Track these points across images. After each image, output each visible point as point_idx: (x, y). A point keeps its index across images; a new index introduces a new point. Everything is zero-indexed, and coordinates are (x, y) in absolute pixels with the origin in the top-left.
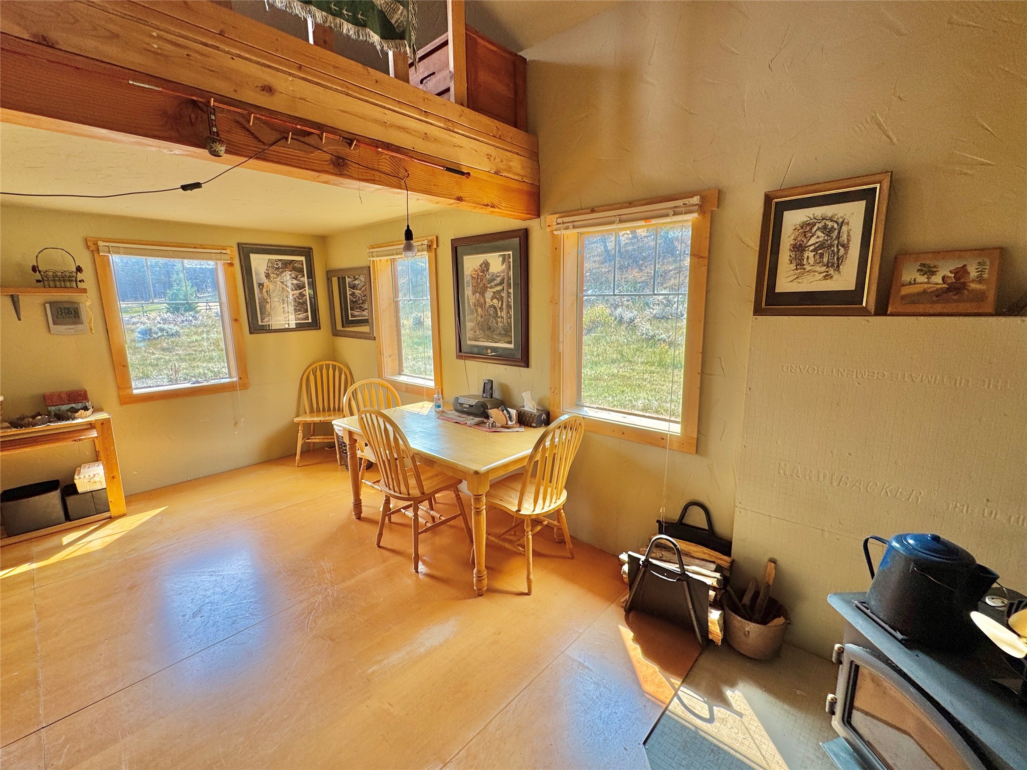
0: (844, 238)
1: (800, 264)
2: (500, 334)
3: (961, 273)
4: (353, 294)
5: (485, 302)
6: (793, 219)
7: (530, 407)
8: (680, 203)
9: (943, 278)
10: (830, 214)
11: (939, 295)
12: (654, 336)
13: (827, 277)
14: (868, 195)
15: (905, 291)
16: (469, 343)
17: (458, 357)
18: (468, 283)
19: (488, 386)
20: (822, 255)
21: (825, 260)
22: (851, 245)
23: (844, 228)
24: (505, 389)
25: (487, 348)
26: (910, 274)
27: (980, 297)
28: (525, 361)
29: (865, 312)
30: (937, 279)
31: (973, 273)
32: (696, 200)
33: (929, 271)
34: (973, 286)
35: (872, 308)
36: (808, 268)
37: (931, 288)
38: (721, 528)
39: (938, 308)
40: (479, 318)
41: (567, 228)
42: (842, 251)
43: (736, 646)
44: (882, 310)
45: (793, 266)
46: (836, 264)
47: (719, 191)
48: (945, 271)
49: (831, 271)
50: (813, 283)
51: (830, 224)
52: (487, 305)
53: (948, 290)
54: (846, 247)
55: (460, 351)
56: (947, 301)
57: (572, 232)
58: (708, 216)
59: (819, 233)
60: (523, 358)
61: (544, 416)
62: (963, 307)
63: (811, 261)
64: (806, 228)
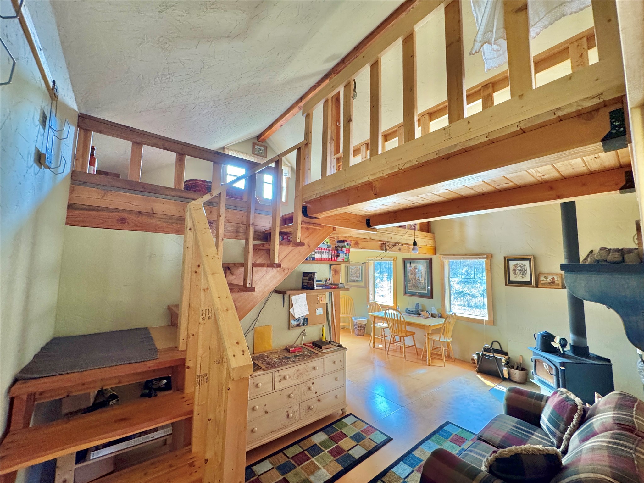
0: (525, 269)
1: (515, 274)
2: (421, 288)
3: (553, 279)
4: (351, 271)
5: (416, 278)
6: (512, 263)
7: (435, 312)
8: (481, 256)
9: (550, 280)
10: (521, 263)
11: (549, 284)
12: (463, 291)
13: (523, 278)
14: (529, 260)
15: (542, 282)
16: (409, 290)
17: (404, 295)
18: (409, 272)
19: (417, 305)
20: (521, 272)
21: (522, 273)
22: (527, 270)
23: (525, 266)
24: (423, 306)
25: (416, 292)
26: (542, 278)
27: (558, 285)
28: (431, 297)
29: (533, 287)
30: (548, 280)
31: (556, 279)
32: (485, 256)
33: (546, 278)
34: (556, 282)
35: (535, 286)
36: (518, 275)
37: (547, 282)
38: (505, 349)
39: (550, 286)
40: (413, 283)
41: (446, 259)
42: (525, 272)
43: (512, 379)
44: (537, 286)
45: (514, 274)
46: (525, 275)
47: (492, 255)
48: (550, 278)
49: (524, 276)
50: (519, 279)
51: (521, 265)
52: (417, 279)
53: (551, 283)
54: (526, 271)
55: (405, 293)
56: (551, 285)
57: (447, 261)
58: (489, 260)
59: (519, 267)
60: (430, 295)
61: (440, 315)
62: (554, 287)
63: (518, 273)
64: (516, 265)
